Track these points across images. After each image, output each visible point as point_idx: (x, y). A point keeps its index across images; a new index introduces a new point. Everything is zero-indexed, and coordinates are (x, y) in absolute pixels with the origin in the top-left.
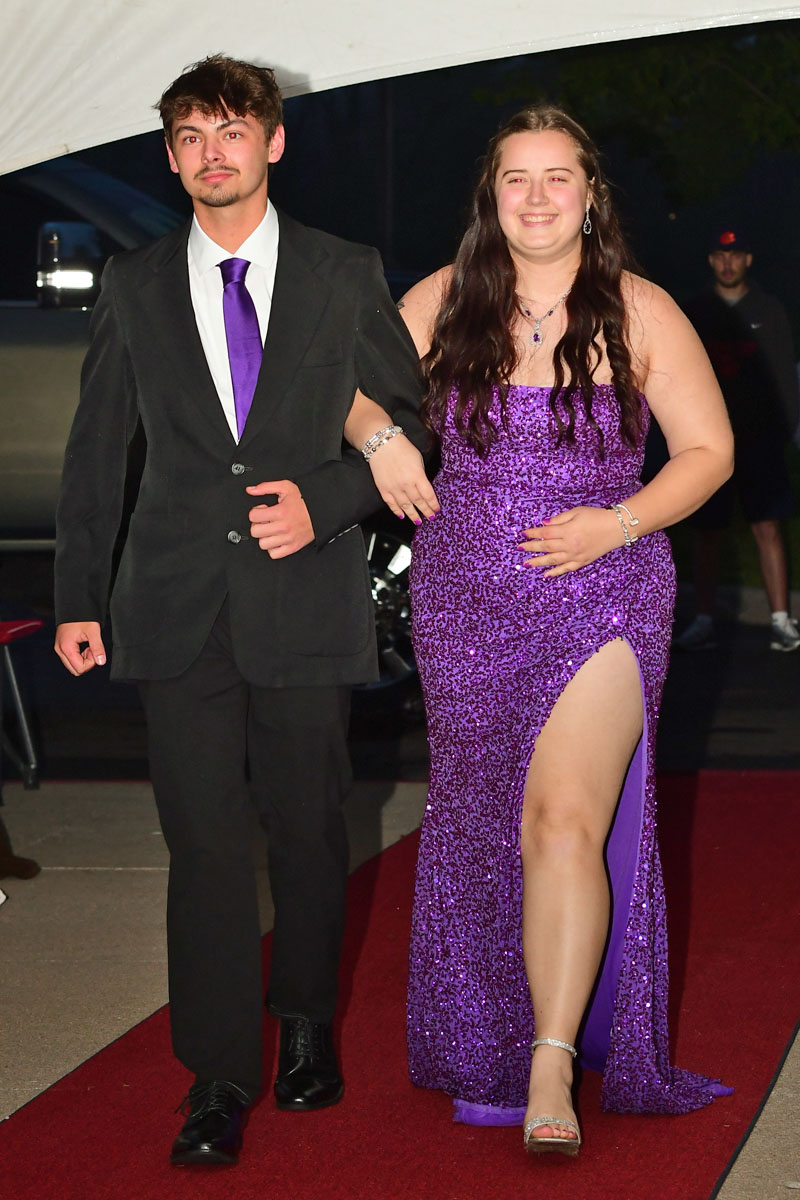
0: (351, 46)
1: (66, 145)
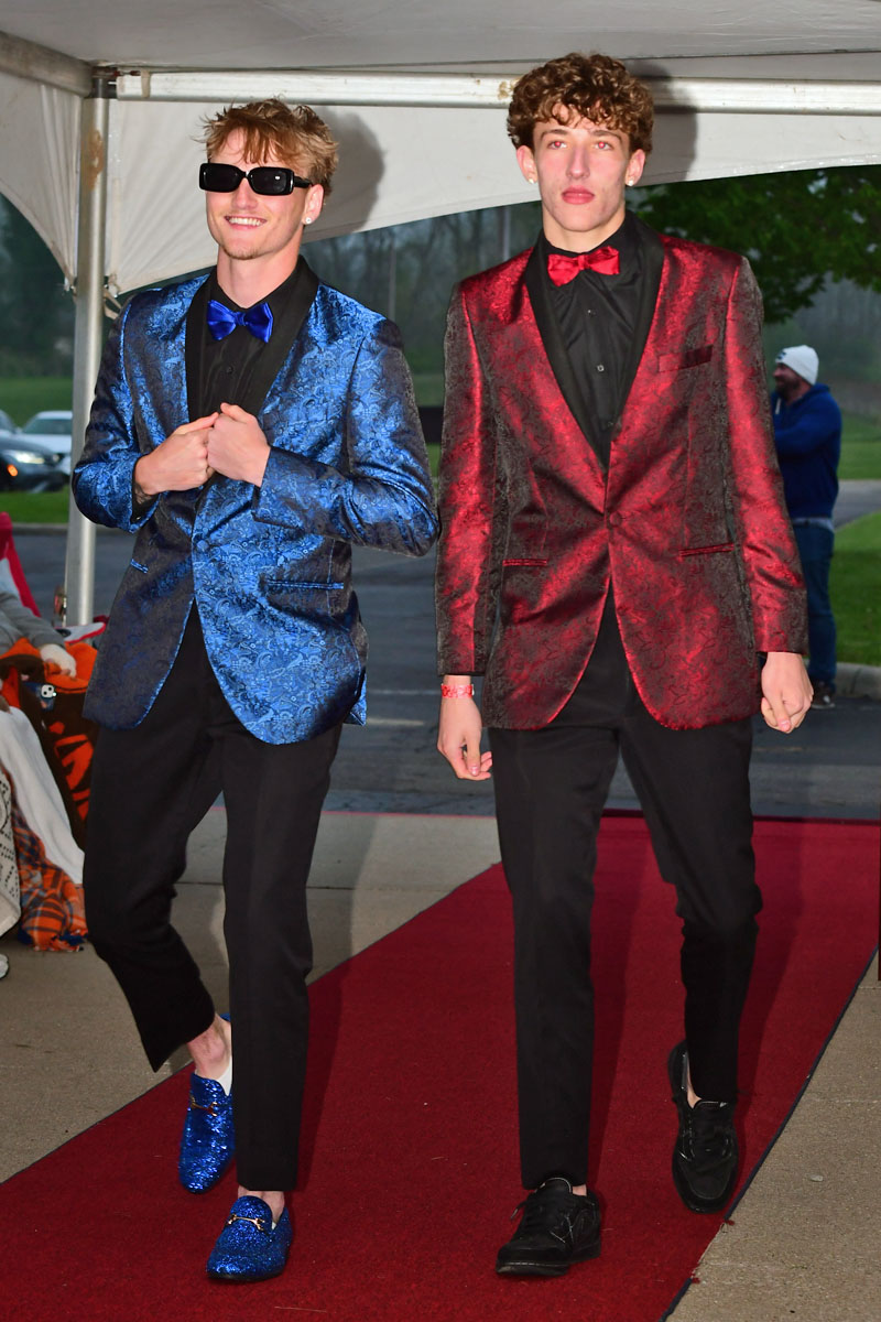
0: (469, 177)
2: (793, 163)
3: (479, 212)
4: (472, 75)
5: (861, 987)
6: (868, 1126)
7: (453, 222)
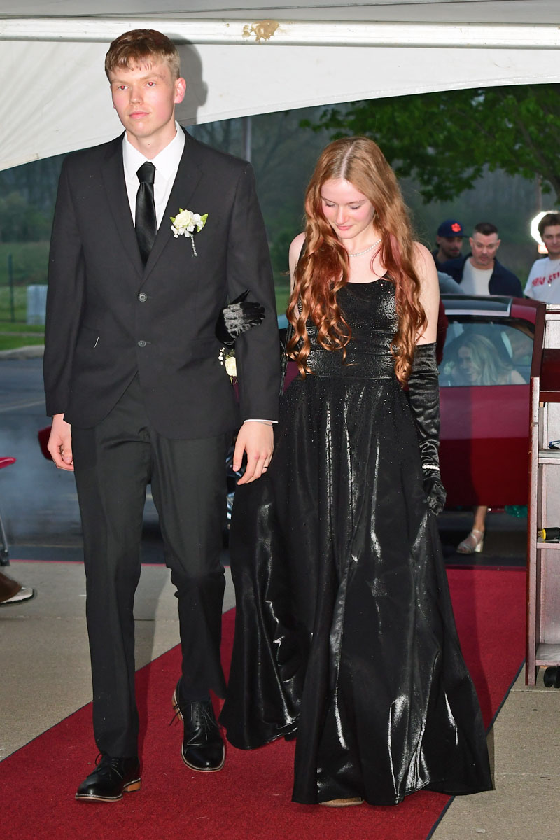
0: (221, 96)
1: (37, 154)
2: (460, 84)
3: (229, 121)
4: (223, 20)
5: (512, 690)
6: (518, 792)
7: (209, 128)
